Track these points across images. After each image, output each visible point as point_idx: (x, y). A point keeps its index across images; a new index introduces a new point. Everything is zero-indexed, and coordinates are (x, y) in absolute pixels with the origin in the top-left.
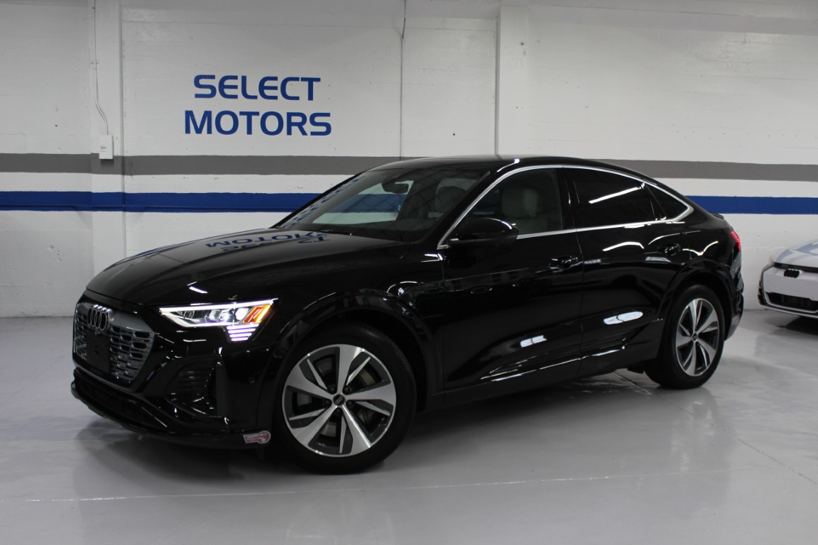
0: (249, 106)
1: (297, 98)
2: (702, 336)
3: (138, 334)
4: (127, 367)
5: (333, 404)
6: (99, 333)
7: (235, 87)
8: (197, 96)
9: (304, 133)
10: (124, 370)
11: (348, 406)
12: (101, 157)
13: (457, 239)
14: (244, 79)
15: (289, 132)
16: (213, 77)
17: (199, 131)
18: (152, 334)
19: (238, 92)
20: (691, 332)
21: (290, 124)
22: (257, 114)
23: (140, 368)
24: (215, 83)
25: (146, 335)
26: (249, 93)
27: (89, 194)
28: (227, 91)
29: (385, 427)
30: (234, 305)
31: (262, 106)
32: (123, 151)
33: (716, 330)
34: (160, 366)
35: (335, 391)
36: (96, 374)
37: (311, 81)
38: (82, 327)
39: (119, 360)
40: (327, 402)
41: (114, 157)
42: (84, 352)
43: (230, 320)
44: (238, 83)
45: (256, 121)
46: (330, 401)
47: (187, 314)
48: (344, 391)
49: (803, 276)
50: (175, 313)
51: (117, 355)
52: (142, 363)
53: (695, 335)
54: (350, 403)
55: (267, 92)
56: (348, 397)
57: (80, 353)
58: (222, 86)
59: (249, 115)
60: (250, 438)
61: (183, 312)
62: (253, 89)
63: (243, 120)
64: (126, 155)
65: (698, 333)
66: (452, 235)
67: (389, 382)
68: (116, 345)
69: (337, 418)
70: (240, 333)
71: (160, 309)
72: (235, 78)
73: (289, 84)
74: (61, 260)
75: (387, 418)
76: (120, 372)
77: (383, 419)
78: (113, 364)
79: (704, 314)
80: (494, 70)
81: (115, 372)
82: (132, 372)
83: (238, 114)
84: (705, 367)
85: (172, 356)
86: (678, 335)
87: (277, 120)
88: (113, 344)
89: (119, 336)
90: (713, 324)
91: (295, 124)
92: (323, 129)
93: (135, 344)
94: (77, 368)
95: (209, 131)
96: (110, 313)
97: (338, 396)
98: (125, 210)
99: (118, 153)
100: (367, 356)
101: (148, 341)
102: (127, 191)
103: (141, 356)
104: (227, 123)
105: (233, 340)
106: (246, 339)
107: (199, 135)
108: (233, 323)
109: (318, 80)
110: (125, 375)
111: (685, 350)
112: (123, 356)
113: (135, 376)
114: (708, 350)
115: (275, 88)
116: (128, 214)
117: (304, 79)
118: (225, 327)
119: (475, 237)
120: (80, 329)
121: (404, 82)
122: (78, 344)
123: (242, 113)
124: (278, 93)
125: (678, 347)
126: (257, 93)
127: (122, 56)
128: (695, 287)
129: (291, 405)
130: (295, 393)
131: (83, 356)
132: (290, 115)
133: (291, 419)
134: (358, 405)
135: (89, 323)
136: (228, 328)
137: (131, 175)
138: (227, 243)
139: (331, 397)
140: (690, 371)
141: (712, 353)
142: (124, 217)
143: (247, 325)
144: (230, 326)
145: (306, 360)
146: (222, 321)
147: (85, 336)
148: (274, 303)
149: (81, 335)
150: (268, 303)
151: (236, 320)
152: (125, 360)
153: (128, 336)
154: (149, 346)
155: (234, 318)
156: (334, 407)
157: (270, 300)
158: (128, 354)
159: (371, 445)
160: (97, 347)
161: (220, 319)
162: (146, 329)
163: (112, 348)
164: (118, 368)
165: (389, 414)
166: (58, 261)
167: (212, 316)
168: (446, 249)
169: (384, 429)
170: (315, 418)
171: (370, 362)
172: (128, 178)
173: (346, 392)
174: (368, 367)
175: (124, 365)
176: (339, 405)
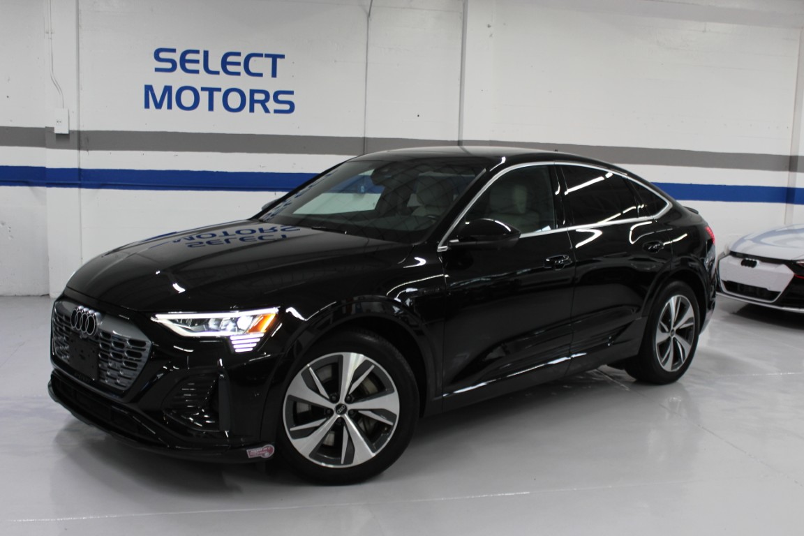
0: (211, 81)
1: (261, 75)
2: (680, 332)
3: (132, 341)
4: (120, 376)
5: (335, 414)
6: (85, 337)
7: (197, 62)
8: (157, 70)
9: (267, 110)
10: (115, 379)
11: (350, 415)
12: (57, 131)
13: (457, 241)
14: (206, 53)
15: (252, 110)
16: (173, 51)
17: (158, 106)
18: (149, 343)
19: (200, 67)
20: (669, 328)
21: (253, 102)
22: (219, 90)
23: (135, 377)
24: (176, 57)
25: (143, 344)
26: (211, 68)
27: (43, 169)
28: (189, 66)
29: (388, 436)
30: (236, 314)
31: (224, 82)
32: (79, 126)
33: (692, 326)
34: (156, 377)
35: (338, 399)
36: (82, 380)
37: (275, 58)
38: (64, 328)
39: (109, 367)
40: (329, 411)
41: (70, 131)
42: (66, 355)
43: (234, 330)
44: (200, 57)
45: (218, 97)
46: (331, 410)
47: (184, 322)
48: (346, 400)
49: (760, 266)
50: (173, 321)
51: (107, 362)
52: (138, 373)
53: (673, 330)
54: (352, 412)
55: (230, 68)
56: (350, 407)
57: (61, 355)
58: (183, 60)
59: (211, 91)
60: (254, 453)
61: (180, 320)
62: (215, 64)
63: (204, 96)
64: (82, 129)
65: (675, 329)
66: (452, 236)
67: (393, 391)
68: (105, 351)
69: (339, 427)
70: (244, 343)
72: (197, 52)
73: (252, 60)
74: (12, 237)
75: (390, 427)
76: (110, 379)
77: (386, 429)
78: (102, 371)
79: (682, 310)
80: (460, 51)
81: (104, 379)
82: (126, 381)
83: (199, 90)
84: (681, 362)
85: (170, 367)
86: (658, 331)
87: (239, 96)
88: (103, 351)
89: (110, 342)
90: (690, 320)
91: (258, 101)
92: (287, 107)
93: (129, 352)
94: (56, 369)
95: (170, 107)
96: (98, 316)
97: (340, 406)
98: (80, 186)
99: (74, 127)
100: (370, 364)
101: (144, 350)
102: (83, 167)
103: (135, 365)
104: (188, 98)
105: (237, 351)
106: (251, 349)
107: (159, 110)
108: (236, 333)
109: (282, 57)
110: (117, 384)
111: (663, 346)
112: (115, 365)
113: (129, 386)
114: (684, 345)
115: (238, 64)
116: (84, 190)
117: (267, 56)
118: (229, 337)
119: (474, 239)
120: (60, 329)
121: (369, 61)
122: (58, 345)
123: (203, 89)
124: (241, 69)
125: (658, 344)
126: (219, 68)
127: (78, 26)
128: (674, 284)
129: (292, 415)
130: (295, 401)
131: (64, 358)
132: (253, 92)
133: (292, 429)
134: (361, 414)
135: (74, 325)
136: (232, 338)
137: (88, 150)
139: (333, 406)
140: (668, 367)
141: (688, 348)
142: (80, 193)
143: (252, 335)
144: (233, 335)
145: (308, 368)
146: (224, 330)
147: (66, 337)
148: (279, 312)
149: (63, 336)
150: (273, 312)
151: (239, 329)
152: (116, 368)
153: (120, 343)
154: (145, 354)
155: (236, 328)
156: (336, 416)
157: (274, 308)
158: (121, 362)
159: (373, 455)
160: (82, 351)
161: (222, 328)
162: (141, 337)
163: (101, 354)
164: (107, 376)
165: (391, 423)
166: (10, 238)
167: (212, 325)
168: (445, 250)
169: (386, 439)
170: (316, 428)
171: (373, 369)
172: (83, 153)
173: (349, 400)
174: (372, 376)
175: (115, 373)
176: (341, 414)
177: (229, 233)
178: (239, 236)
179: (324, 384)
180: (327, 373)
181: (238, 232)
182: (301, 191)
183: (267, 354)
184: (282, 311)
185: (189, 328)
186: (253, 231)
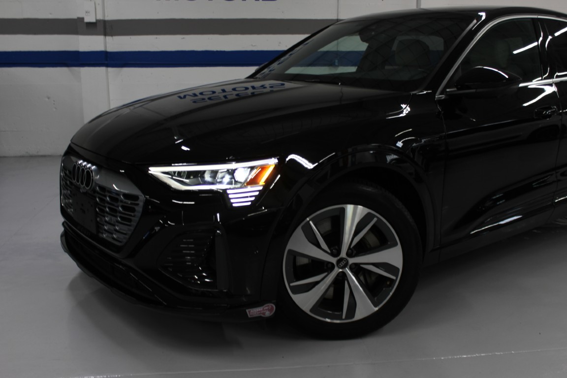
3: (125, 195)
4: (115, 230)
5: (336, 268)
6: (85, 191)
10: (112, 234)
11: (351, 269)
12: (87, 20)
13: (454, 89)
18: (142, 197)
23: (130, 233)
25: (135, 198)
27: (77, 52)
29: (391, 291)
30: (233, 166)
32: (104, 15)
34: (154, 229)
35: (338, 253)
36: (83, 234)
38: (68, 182)
39: (106, 221)
40: (330, 265)
41: (96, 20)
42: (71, 208)
43: (230, 183)
46: (332, 264)
47: (180, 174)
48: (347, 254)
50: (168, 174)
51: (104, 217)
52: (132, 228)
54: (353, 266)
56: (352, 261)
57: (67, 208)
61: (175, 172)
64: (107, 18)
66: (447, 86)
67: (396, 244)
68: (102, 206)
69: (341, 280)
70: (242, 197)
71: (150, 168)
74: (56, 108)
75: (392, 281)
76: (107, 234)
77: (388, 283)
78: (101, 225)
81: (102, 233)
82: (122, 236)
85: (165, 222)
88: (100, 204)
89: (105, 196)
93: (123, 207)
94: (65, 222)
96: (95, 170)
97: (341, 260)
98: (107, 66)
99: (100, 17)
100: (372, 216)
101: (137, 205)
102: (109, 50)
103: (130, 220)
105: (234, 205)
106: (249, 203)
107: (168, 2)
108: (233, 186)
110: (113, 238)
112: (111, 219)
113: (125, 241)
116: (110, 69)
118: (225, 191)
119: (469, 88)
120: (66, 183)
122: (65, 198)
129: (292, 270)
130: (294, 255)
131: (70, 211)
133: (292, 285)
134: (362, 268)
135: (75, 179)
136: (229, 192)
137: (112, 36)
138: (195, 95)
139: (334, 260)
142: (107, 72)
143: (249, 188)
144: (230, 189)
145: (309, 222)
146: (221, 182)
147: (70, 191)
148: (279, 163)
149: (68, 190)
150: (272, 162)
151: (236, 182)
152: (112, 222)
153: (115, 197)
154: (139, 209)
155: (233, 180)
156: (337, 271)
157: (273, 159)
158: (116, 217)
159: (376, 309)
160: (82, 205)
161: (218, 180)
162: (135, 191)
163: (99, 208)
164: (105, 230)
165: (394, 278)
166: (54, 110)
167: (207, 178)
168: (443, 98)
169: (389, 294)
170: (317, 283)
171: (376, 222)
172: (109, 38)
173: (350, 254)
174: (374, 229)
175: (112, 228)
176: (342, 268)
177: (226, 90)
178: (235, 93)
179: (324, 237)
180: (327, 226)
181: (234, 89)
182: (282, 59)
183: (265, 209)
184: (281, 161)
185: (184, 180)
186: (247, 88)
